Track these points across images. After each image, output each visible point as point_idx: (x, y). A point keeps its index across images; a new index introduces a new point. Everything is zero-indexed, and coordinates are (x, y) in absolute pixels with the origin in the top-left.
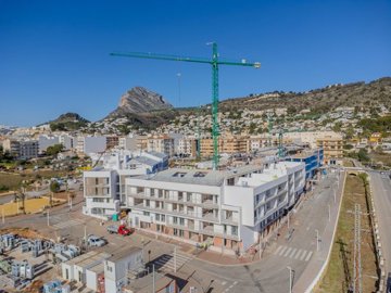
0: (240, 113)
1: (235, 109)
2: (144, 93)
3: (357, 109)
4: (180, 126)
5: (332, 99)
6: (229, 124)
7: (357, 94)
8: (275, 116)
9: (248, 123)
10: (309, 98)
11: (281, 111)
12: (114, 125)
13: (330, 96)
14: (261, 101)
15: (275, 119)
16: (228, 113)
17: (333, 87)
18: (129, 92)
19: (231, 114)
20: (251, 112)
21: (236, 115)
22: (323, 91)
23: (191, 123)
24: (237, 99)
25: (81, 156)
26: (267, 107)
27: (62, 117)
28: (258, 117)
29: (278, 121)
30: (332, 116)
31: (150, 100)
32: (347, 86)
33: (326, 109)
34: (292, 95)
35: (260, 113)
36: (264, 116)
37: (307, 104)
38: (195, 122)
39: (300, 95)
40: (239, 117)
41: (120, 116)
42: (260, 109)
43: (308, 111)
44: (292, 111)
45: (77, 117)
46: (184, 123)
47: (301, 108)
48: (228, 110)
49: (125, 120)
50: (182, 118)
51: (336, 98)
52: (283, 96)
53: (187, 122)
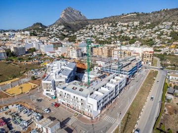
0: (116, 24)
1: (114, 22)
2: (72, 11)
3: (173, 24)
4: (88, 30)
5: (162, 17)
6: (111, 30)
7: (175, 15)
8: (133, 26)
9: (120, 30)
10: (151, 16)
11: (136, 23)
12: (58, 30)
13: (161, 16)
14: (127, 18)
15: (133, 27)
16: (111, 24)
17: (164, 10)
18: (65, 10)
19: (113, 24)
20: (122, 24)
21: (114, 25)
22: (158, 12)
23: (93, 29)
24: (116, 16)
25: (43, 54)
26: (129, 21)
27: (34, 25)
28: (125, 26)
29: (134, 28)
30: (161, 27)
31: (75, 14)
32: (171, 10)
33: (158, 23)
34: (143, 14)
35: (126, 24)
36: (128, 26)
37: (150, 19)
38: (95, 28)
39: (147, 14)
40: (116, 26)
41: (60, 25)
42: (126, 22)
43: (150, 23)
44: (142, 23)
45: (41, 25)
46: (90, 29)
47: (146, 22)
48: (111, 22)
49: (63, 27)
50: (89, 26)
51: (164, 17)
52: (138, 15)
53: (92, 28)
